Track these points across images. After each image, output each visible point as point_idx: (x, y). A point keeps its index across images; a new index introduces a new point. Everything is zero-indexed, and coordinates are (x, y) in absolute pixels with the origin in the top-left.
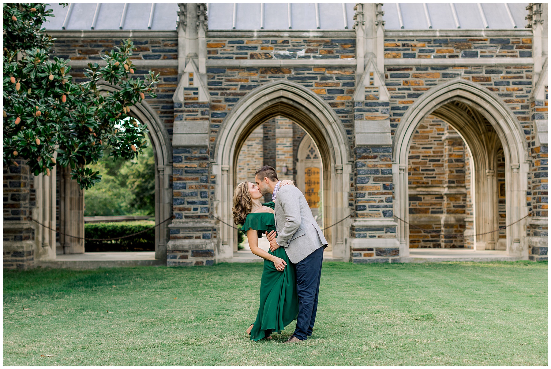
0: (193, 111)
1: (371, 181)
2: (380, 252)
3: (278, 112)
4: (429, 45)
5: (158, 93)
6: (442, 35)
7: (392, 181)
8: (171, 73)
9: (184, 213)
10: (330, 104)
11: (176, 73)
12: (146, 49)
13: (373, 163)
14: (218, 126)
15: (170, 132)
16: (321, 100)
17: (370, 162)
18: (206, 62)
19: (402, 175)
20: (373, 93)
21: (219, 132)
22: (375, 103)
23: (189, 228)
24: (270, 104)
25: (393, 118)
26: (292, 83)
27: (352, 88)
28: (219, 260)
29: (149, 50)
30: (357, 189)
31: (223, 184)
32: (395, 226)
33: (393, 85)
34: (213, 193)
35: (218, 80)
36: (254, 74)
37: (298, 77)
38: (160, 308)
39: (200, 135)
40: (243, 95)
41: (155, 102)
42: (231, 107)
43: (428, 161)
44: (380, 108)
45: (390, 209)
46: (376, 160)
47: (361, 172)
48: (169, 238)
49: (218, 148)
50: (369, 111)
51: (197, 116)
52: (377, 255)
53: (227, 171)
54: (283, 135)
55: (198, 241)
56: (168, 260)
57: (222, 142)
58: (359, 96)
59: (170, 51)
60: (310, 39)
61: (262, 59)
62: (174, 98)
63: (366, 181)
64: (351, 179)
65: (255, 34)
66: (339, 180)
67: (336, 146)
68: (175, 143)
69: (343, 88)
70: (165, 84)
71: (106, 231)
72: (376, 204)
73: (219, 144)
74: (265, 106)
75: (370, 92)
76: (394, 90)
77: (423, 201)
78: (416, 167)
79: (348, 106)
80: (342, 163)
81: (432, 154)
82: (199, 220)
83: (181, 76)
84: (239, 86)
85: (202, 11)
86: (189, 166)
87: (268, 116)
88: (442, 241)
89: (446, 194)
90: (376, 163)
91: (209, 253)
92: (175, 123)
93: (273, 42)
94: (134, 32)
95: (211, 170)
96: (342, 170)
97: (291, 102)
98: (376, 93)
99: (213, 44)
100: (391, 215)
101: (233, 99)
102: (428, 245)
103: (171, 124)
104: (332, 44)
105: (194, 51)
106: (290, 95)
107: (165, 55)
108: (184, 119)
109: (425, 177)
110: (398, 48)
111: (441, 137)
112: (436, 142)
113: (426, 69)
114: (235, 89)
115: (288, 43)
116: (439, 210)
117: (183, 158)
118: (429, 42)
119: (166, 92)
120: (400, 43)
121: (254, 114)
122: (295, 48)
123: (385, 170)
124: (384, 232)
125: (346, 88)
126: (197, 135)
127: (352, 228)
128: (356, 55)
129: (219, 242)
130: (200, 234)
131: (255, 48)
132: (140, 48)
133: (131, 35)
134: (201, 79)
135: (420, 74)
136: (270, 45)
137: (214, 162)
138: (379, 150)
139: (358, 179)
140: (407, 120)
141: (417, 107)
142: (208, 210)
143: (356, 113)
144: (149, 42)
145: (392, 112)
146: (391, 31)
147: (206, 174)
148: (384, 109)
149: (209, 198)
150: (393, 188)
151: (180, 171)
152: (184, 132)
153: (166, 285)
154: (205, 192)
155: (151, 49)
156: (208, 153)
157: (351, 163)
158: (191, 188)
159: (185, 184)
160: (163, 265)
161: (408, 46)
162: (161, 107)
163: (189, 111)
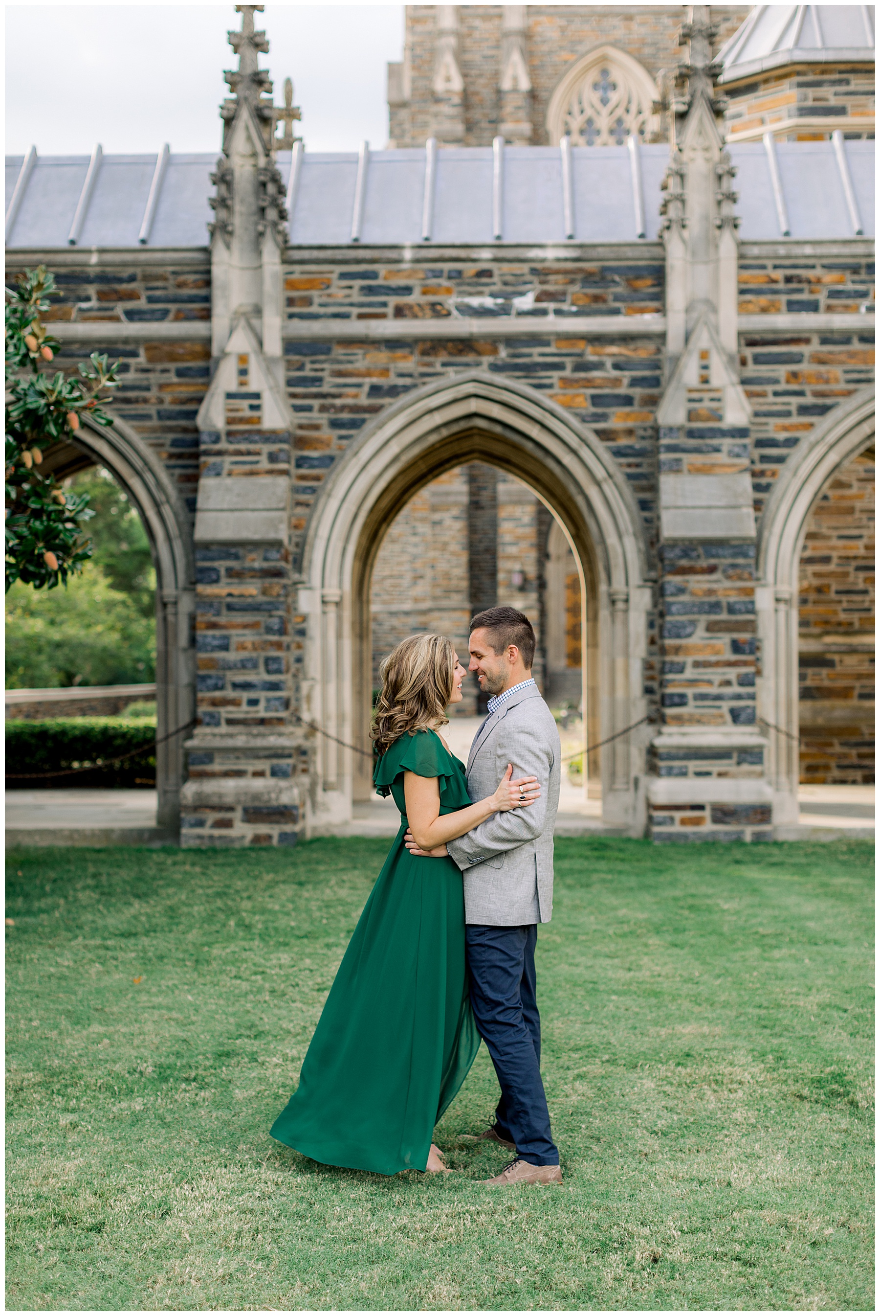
0: (249, 453)
1: (700, 632)
2: (723, 813)
4: (856, 277)
5: (161, 407)
7: (754, 630)
8: (194, 356)
9: (225, 712)
10: (598, 432)
11: (207, 355)
12: (132, 296)
13: (706, 586)
14: (313, 490)
15: (191, 505)
16: (575, 422)
17: (698, 583)
18: (283, 328)
20: (707, 404)
21: (316, 504)
22: (711, 430)
23: (234, 750)
24: (445, 432)
25: (759, 467)
26: (499, 379)
27: (654, 391)
28: (314, 829)
29: (139, 298)
30: (663, 651)
31: (324, 636)
32: (761, 747)
33: (762, 384)
34: (299, 660)
35: (312, 374)
36: (404, 357)
37: (517, 364)
39: (265, 514)
40: (375, 410)
41: (153, 430)
42: (344, 442)
43: (851, 569)
44: (726, 443)
45: (749, 703)
46: (714, 577)
47: (674, 609)
48: (187, 776)
49: (312, 547)
50: (697, 450)
51: (259, 466)
52: (716, 820)
55: (258, 784)
56: (185, 831)
57: (324, 531)
58: (672, 412)
59: (191, 300)
60: (547, 265)
61: (424, 317)
62: (200, 421)
63: (689, 630)
64: (651, 625)
65: (408, 254)
66: (619, 626)
67: (612, 539)
68: (202, 533)
69: (631, 391)
70: (180, 385)
71: (66, 740)
72: (714, 690)
73: (316, 535)
74: (433, 438)
75: (700, 400)
76: (763, 395)
77: (839, 669)
78: (823, 586)
79: (643, 438)
80: (627, 584)
82: (262, 729)
83: (218, 362)
84: (366, 389)
85: (272, 197)
86: (236, 592)
87: (447, 460)
90: (715, 586)
91: (284, 813)
92: (203, 481)
93: (454, 274)
94: (102, 251)
95: (295, 602)
96: (627, 601)
97: (498, 429)
98: (714, 405)
99: (300, 281)
100: (751, 720)
101: (352, 422)
102: (850, 778)
103: (194, 485)
104: (603, 278)
105: (252, 300)
106: (496, 411)
107: (179, 311)
108: (225, 472)
109: (844, 610)
110: (773, 286)
113: (847, 341)
114: (356, 396)
115: (491, 276)
117: (223, 572)
118: (853, 270)
119: (182, 402)
120: (779, 274)
121: (405, 459)
122: (509, 289)
123: (736, 603)
124: (734, 761)
125: (637, 392)
126: (256, 514)
127: (652, 752)
128: (664, 305)
129: (313, 785)
130: (264, 765)
131: (407, 290)
132: (116, 292)
133: (94, 259)
134: (269, 371)
135: (831, 353)
136: (444, 282)
137: (302, 582)
138: (721, 552)
139: (668, 626)
140: (795, 473)
141: (823, 438)
142: (286, 704)
143: (664, 457)
144: (139, 277)
145: (757, 453)
146: (755, 243)
147: (281, 613)
148: (734, 445)
149: (287, 671)
150: (758, 648)
151: (216, 605)
152: (225, 506)
153: (143, 919)
154: (276, 660)
155: (144, 295)
156: (286, 560)
157: (650, 584)
158: (242, 647)
159: (227, 637)
160: (168, 843)
161: (800, 282)
162: (168, 442)
163: (239, 453)
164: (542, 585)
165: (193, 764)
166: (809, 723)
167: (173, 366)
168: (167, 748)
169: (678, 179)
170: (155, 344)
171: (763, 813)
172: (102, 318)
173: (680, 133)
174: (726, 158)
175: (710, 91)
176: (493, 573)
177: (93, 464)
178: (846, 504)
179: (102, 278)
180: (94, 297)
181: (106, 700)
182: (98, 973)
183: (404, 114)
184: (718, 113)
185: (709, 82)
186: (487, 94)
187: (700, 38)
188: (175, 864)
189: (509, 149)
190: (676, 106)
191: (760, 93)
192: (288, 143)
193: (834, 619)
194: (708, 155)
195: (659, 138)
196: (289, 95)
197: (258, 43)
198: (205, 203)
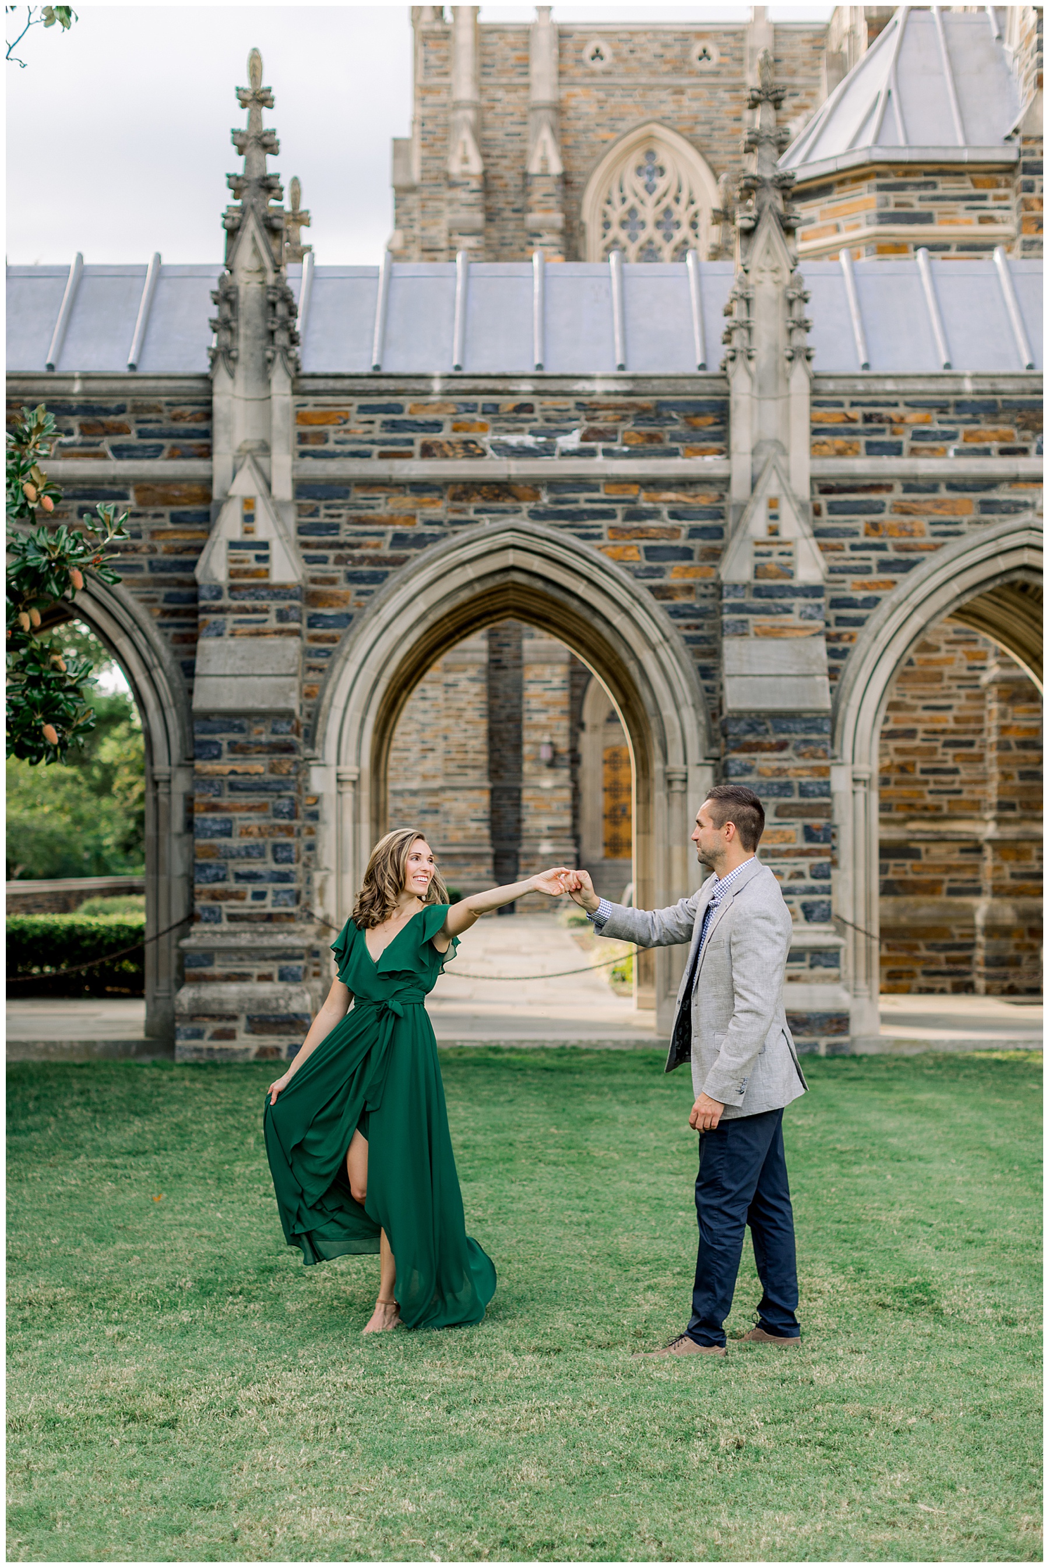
0: (255, 611)
3: (506, 608)
4: (943, 417)
5: (153, 557)
6: (981, 387)
7: (830, 816)
8: (192, 499)
9: (227, 907)
10: (652, 589)
11: (207, 498)
12: (121, 430)
13: (775, 765)
14: (328, 653)
15: (189, 670)
16: (626, 577)
17: (766, 761)
18: (294, 468)
19: (860, 797)
20: (776, 558)
21: (331, 669)
22: (781, 587)
23: (238, 949)
24: (478, 588)
25: (834, 630)
26: (541, 528)
27: (717, 543)
29: (129, 432)
31: (340, 820)
32: (837, 947)
33: (837, 536)
34: (311, 847)
35: (328, 520)
36: (433, 502)
37: (561, 512)
38: (100, 1240)
39: (273, 680)
40: (399, 562)
41: (144, 583)
42: (364, 598)
43: (938, 744)
44: (798, 603)
45: (824, 897)
46: (784, 754)
48: (182, 980)
49: (327, 718)
50: (765, 611)
51: (267, 625)
53: (354, 783)
54: (544, 656)
55: (265, 989)
56: (179, 1043)
57: (339, 700)
58: (737, 568)
59: (189, 434)
60: (595, 399)
61: (455, 457)
62: (198, 573)
65: (437, 386)
66: (676, 810)
67: (668, 711)
68: (201, 701)
69: (691, 543)
70: (175, 531)
73: (331, 704)
74: (465, 595)
75: (769, 554)
76: (839, 548)
77: (925, 860)
78: (907, 763)
79: (704, 596)
80: (685, 762)
81: (951, 725)
82: (269, 926)
83: (219, 506)
84: (389, 538)
85: (282, 318)
86: (239, 770)
87: (478, 618)
88: (980, 974)
89: (990, 841)
90: (785, 765)
91: (294, 1022)
92: (202, 643)
93: (489, 409)
94: (86, 378)
95: (307, 781)
96: (685, 781)
97: (539, 585)
98: (785, 559)
99: (314, 415)
100: (826, 916)
101: (372, 576)
102: (939, 986)
103: (192, 646)
104: (659, 415)
105: (259, 436)
106: (537, 564)
107: (174, 447)
108: (227, 632)
109: (931, 792)
110: (851, 426)
111: (977, 678)
112: (963, 692)
113: (934, 489)
114: (377, 546)
115: (532, 411)
116: (970, 885)
117: (225, 746)
118: (942, 408)
119: (178, 552)
120: (857, 413)
121: (432, 618)
122: (553, 426)
123: (809, 784)
124: (806, 964)
125: (697, 544)
126: (263, 679)
128: (728, 446)
130: (271, 968)
131: (437, 426)
132: (102, 425)
133: (77, 387)
134: (278, 517)
135: (914, 501)
136: (478, 418)
137: (314, 759)
138: (791, 725)
140: (875, 637)
141: (906, 598)
142: (297, 898)
143: (727, 618)
144: (129, 408)
145: (833, 614)
146: (830, 377)
147: (291, 793)
148: (807, 605)
149: (298, 861)
150: (834, 836)
151: (216, 784)
152: (228, 672)
154: (286, 846)
155: (134, 429)
156: (298, 734)
157: (711, 762)
158: (246, 832)
159: (229, 821)
160: (162, 1057)
161: (880, 421)
162: (162, 597)
163: (244, 610)
164: (575, 760)
165: (190, 966)
166: (891, 922)
167: (167, 510)
168: (157, 946)
169: (744, 304)
170: (146, 485)
171: (839, 1023)
172: (86, 455)
173: (745, 252)
174: (799, 281)
175: (781, 204)
176: (518, 746)
177: (72, 617)
178: (935, 669)
179: (86, 409)
180: (77, 430)
181: (53, 895)
182: (113, 1190)
183: (411, 201)
184: (789, 231)
185: (779, 194)
186: (511, 179)
187: (768, 145)
188: (172, 1079)
189: (550, 265)
190: (742, 222)
191: (835, 196)
192: (297, 254)
193: (920, 802)
194: (777, 277)
195: (722, 254)
196: (296, 198)
197: (268, 144)
198: (207, 325)
